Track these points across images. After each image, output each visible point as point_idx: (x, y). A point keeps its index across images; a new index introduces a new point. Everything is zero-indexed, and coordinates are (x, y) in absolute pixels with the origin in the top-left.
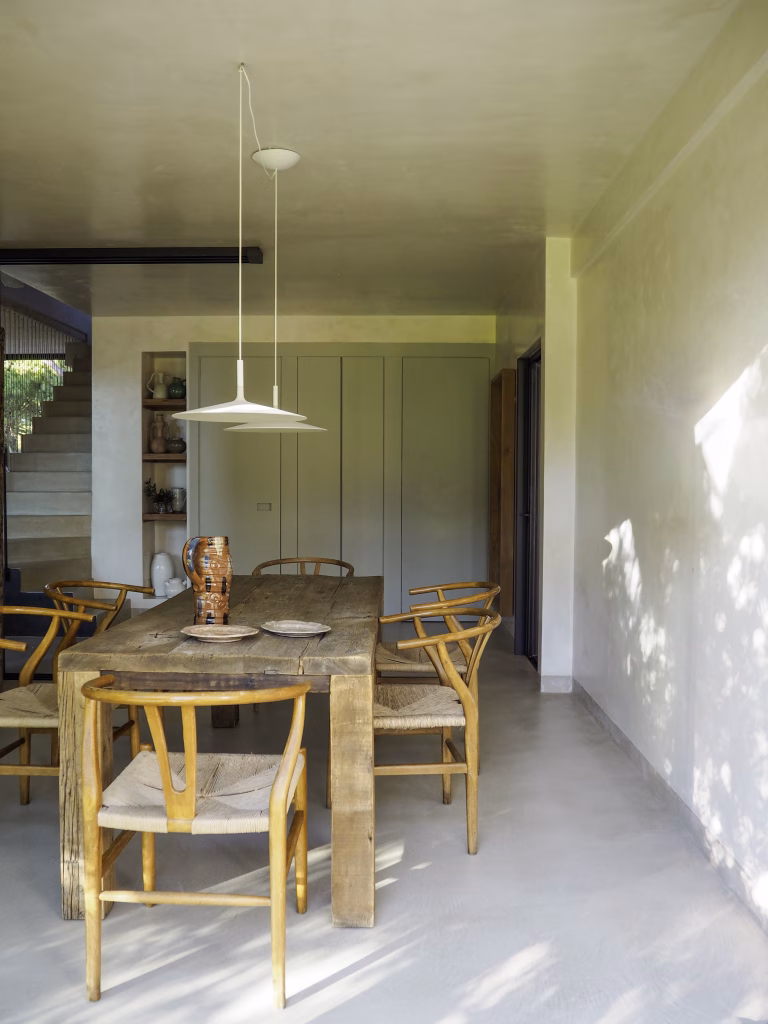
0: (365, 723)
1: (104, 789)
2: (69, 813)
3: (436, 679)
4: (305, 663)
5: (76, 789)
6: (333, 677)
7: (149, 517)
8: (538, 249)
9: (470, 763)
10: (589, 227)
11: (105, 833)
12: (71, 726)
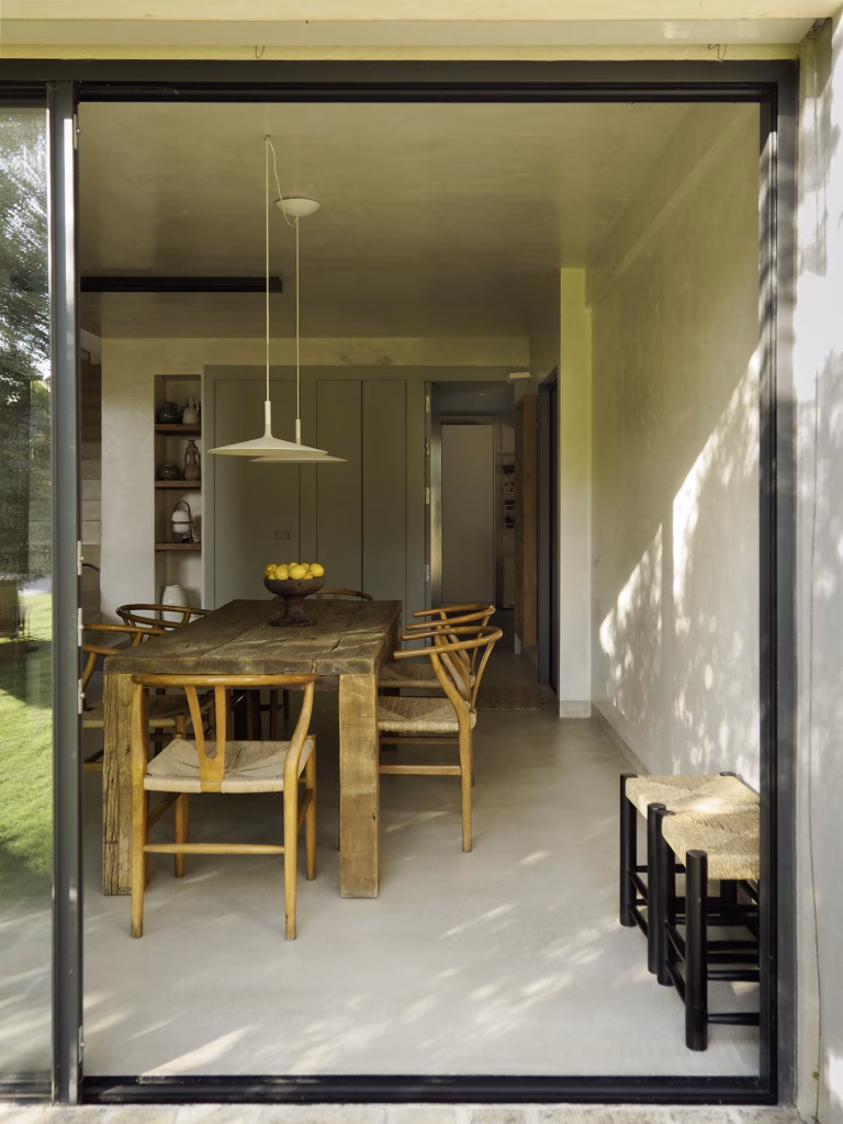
0: (369, 717)
1: (148, 762)
2: (111, 799)
3: (440, 694)
4: (317, 664)
5: (118, 778)
6: (342, 677)
7: (161, 547)
8: (553, 280)
9: (463, 766)
10: (600, 259)
11: (149, 796)
12: (114, 722)
